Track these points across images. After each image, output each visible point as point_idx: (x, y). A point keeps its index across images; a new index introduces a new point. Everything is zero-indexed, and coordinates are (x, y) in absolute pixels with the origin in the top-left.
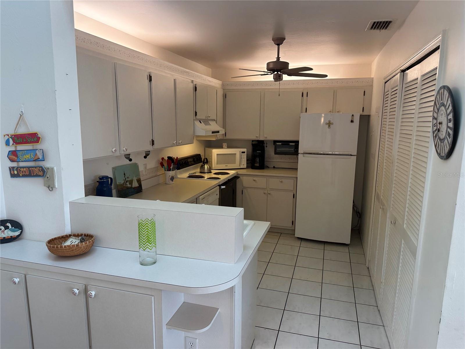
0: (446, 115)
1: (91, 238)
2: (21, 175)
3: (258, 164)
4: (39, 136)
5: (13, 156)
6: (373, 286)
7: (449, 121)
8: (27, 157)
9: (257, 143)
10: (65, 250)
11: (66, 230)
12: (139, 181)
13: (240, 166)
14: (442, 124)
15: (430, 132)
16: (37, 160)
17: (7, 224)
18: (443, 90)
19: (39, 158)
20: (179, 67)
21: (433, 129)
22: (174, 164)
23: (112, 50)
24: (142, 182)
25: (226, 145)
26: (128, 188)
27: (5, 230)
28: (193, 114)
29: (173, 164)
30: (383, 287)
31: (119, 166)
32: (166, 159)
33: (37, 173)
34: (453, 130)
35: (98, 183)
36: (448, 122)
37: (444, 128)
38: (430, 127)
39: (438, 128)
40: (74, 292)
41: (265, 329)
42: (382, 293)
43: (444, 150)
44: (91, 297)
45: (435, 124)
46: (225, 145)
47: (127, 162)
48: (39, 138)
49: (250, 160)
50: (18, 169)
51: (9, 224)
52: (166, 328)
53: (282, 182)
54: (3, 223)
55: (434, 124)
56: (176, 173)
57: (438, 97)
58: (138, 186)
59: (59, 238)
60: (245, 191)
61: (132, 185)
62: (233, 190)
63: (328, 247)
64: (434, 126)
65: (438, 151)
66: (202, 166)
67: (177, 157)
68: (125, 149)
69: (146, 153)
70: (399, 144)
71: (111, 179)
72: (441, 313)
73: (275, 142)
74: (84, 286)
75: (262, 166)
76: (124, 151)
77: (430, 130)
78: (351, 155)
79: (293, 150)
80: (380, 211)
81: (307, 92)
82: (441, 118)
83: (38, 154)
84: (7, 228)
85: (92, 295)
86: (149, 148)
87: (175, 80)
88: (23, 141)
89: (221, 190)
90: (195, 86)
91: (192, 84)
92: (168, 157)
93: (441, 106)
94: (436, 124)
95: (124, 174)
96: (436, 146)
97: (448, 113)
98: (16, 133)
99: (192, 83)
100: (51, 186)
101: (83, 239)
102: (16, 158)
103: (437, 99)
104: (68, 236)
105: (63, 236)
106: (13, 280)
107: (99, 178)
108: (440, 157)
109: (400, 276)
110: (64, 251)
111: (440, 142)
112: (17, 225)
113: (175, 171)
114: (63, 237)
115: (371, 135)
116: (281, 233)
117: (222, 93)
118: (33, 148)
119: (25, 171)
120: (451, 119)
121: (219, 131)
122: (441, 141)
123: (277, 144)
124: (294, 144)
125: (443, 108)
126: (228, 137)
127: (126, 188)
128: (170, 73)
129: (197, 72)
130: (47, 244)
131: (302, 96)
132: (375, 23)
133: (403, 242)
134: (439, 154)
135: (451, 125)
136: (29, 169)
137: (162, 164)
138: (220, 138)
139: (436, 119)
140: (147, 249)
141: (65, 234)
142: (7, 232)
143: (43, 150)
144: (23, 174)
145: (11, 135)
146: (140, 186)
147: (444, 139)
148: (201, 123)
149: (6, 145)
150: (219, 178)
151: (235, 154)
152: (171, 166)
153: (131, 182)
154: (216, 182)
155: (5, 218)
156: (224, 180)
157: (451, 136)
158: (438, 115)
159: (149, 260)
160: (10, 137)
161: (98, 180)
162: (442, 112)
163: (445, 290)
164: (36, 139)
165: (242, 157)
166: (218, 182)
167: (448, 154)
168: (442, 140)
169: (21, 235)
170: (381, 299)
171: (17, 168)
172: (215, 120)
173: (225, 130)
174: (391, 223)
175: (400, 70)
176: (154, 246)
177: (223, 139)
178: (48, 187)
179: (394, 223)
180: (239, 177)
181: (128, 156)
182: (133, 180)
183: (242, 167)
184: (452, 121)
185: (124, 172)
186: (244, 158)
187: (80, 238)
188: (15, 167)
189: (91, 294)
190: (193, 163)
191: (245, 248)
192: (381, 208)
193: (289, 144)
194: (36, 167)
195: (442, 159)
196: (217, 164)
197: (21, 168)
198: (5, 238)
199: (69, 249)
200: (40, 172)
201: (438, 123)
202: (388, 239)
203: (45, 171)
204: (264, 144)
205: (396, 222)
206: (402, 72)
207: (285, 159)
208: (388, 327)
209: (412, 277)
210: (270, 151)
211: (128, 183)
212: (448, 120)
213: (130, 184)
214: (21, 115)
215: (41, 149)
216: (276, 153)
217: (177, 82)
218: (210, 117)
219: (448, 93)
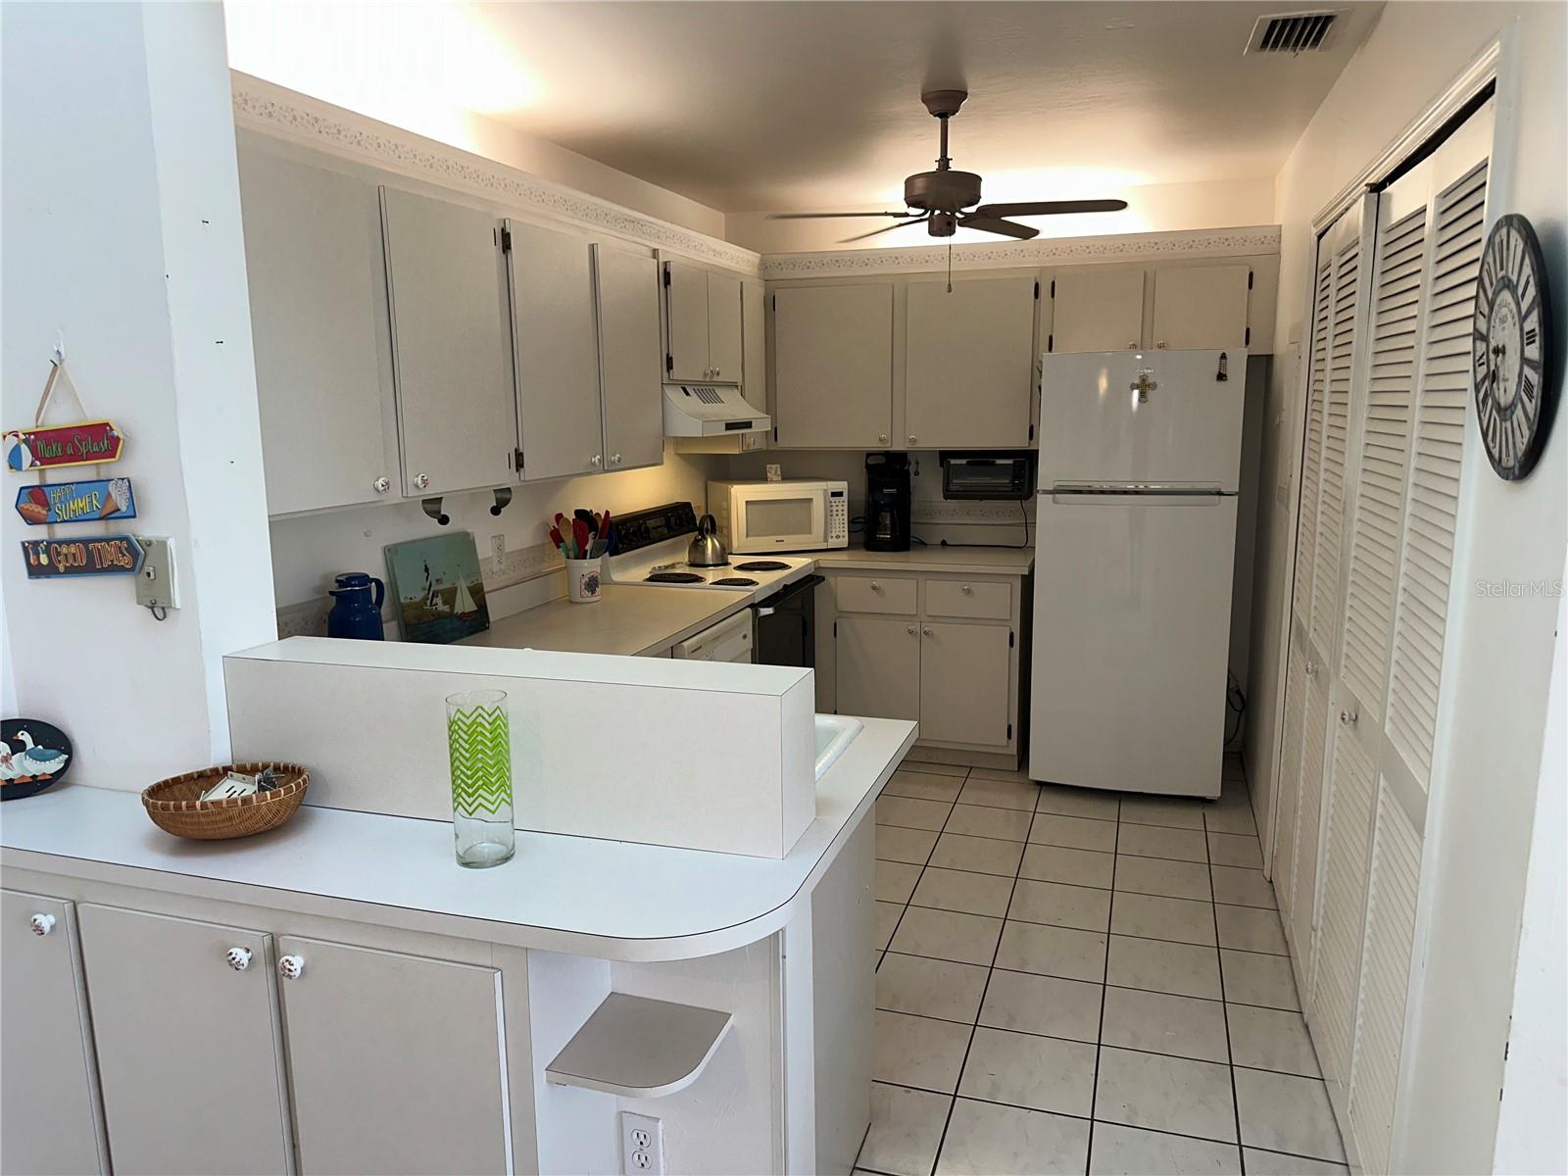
0: (1517, 318)
1: (296, 776)
2: (61, 569)
3: (889, 532)
4: (116, 434)
5: (35, 503)
6: (1287, 942)
7: (1527, 339)
8: (79, 505)
9: (882, 460)
10: (204, 815)
11: (212, 753)
12: (477, 592)
13: (826, 541)
14: (1504, 353)
15: (1466, 390)
16: (113, 515)
17: (19, 734)
18: (1504, 231)
19: (119, 510)
20: (606, 204)
21: (1475, 377)
22: (600, 534)
23: (371, 144)
24: (487, 596)
25: (779, 470)
26: (440, 616)
27: (13, 753)
28: (657, 364)
29: (595, 535)
30: (1319, 945)
31: (407, 543)
32: (571, 517)
33: (112, 561)
34: (1541, 371)
35: (334, 598)
36: (1525, 342)
37: (1510, 366)
38: (1468, 371)
39: (1492, 368)
40: (234, 959)
41: (909, 1092)
42: (1317, 967)
43: (1514, 443)
44: (291, 974)
45: (1481, 358)
46: (773, 470)
47: (433, 527)
48: (117, 440)
49: (862, 520)
50: (51, 546)
51: (26, 733)
52: (547, 1081)
53: (968, 592)
54: (7, 730)
55: (1477, 358)
56: (604, 568)
57: (1490, 259)
58: (476, 608)
59: (189, 778)
60: (843, 625)
61: (452, 607)
62: (804, 624)
63: (1130, 811)
64: (1480, 365)
65: (1493, 451)
66: (696, 541)
67: (607, 513)
68: (420, 482)
69: (499, 495)
70: (1368, 444)
71: (379, 583)
72: (1510, 1024)
73: (945, 456)
74: (267, 939)
75: (902, 541)
76: (417, 486)
77: (1467, 382)
78: (1220, 493)
79: (1007, 481)
80: (1308, 684)
81: (1053, 283)
82: (1501, 334)
83: (114, 497)
84: (17, 747)
85: (292, 968)
86: (507, 478)
87: (592, 247)
88: (65, 451)
89: (760, 623)
90: (665, 270)
91: (656, 261)
92: (577, 512)
93: (1500, 291)
94: (1485, 357)
95: (427, 570)
96: (1485, 435)
97: (1523, 313)
98: (42, 426)
99: (654, 258)
100: (159, 604)
101: (267, 780)
102: (45, 512)
103: (1486, 266)
104: (221, 771)
105: (205, 771)
106: (35, 920)
107: (337, 581)
108: (1499, 474)
109: (1374, 902)
110: (202, 819)
111: (1499, 416)
112: (52, 738)
113: (600, 559)
114: (201, 775)
115: (1277, 422)
116: (971, 768)
117: (763, 295)
118: (98, 473)
119: (74, 554)
120: (1533, 330)
121: (751, 423)
122: (1502, 413)
123: (953, 462)
124: (1010, 462)
125: (1506, 296)
126: (784, 443)
127: (433, 615)
128: (576, 222)
129: (672, 223)
130: (146, 798)
131: (1036, 295)
132: (1274, 23)
133: (1382, 782)
134: (1496, 462)
135: (1534, 352)
136: (87, 548)
137: (557, 538)
138: (756, 447)
139: (1484, 338)
140: (481, 813)
141: (211, 767)
142: (20, 762)
143: (129, 481)
144: (68, 565)
145: (24, 434)
146: (482, 608)
147: (1512, 406)
148: (687, 394)
149: (11, 468)
150: (751, 583)
151: (810, 500)
152: (587, 543)
153: (450, 596)
154: (739, 594)
155: (15, 714)
156: (770, 586)
157: (1535, 394)
158: (1492, 323)
159: (488, 849)
160: (24, 441)
161: (334, 587)
162: (1504, 311)
163: (1521, 943)
164: (105, 445)
165: (834, 508)
166: (750, 593)
167: (1525, 460)
168: (1506, 409)
169: (67, 772)
170: (1312, 985)
171: (49, 543)
172: (737, 387)
173: (774, 420)
174: (1343, 719)
175: (1366, 185)
176: (503, 799)
177: (767, 451)
178: (152, 608)
179: (1353, 719)
180: (823, 579)
181: (435, 507)
182: (456, 588)
183: (833, 543)
184: (1537, 338)
185: (425, 561)
186: (840, 513)
187: (257, 777)
188: (42, 542)
189: (289, 967)
190: (666, 531)
191: (822, 806)
192: (1307, 669)
193: (993, 464)
194: (108, 540)
195: (1507, 479)
196: (747, 536)
197: (60, 543)
198: (11, 780)
199: (219, 814)
200: (124, 555)
201: (1491, 348)
202: (1334, 777)
203: (138, 554)
204: (910, 463)
205: (1359, 717)
206: (1371, 191)
207: (983, 515)
208: (1337, 1082)
209: (1412, 900)
210: (927, 487)
211: (438, 600)
212: (1525, 337)
213: (445, 603)
214: (56, 365)
215: (123, 479)
216: (949, 494)
217: (600, 252)
218: (718, 374)
219: (1523, 239)
